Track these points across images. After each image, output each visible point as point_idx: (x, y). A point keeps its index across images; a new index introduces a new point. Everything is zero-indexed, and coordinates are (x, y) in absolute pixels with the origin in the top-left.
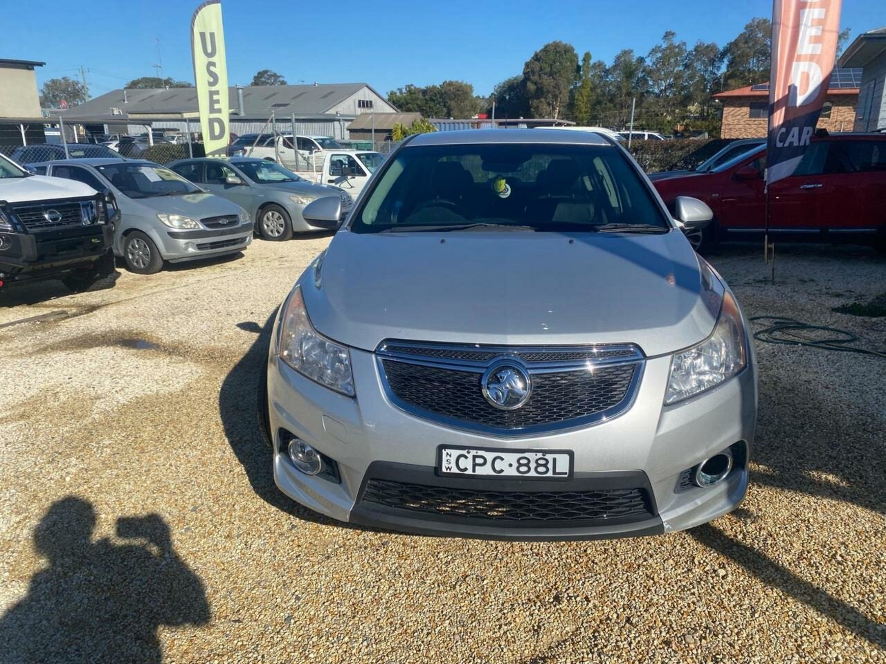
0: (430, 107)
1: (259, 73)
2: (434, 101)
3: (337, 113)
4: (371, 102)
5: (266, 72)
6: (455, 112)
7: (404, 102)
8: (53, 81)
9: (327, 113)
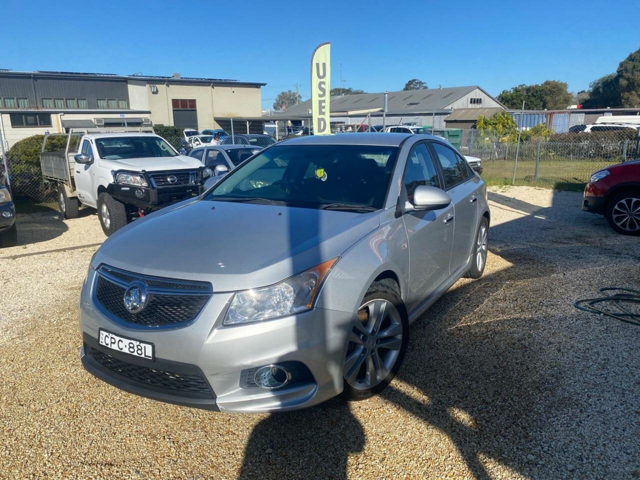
0: (531, 101)
1: (409, 82)
2: (535, 97)
3: (452, 108)
4: (481, 99)
5: (414, 80)
6: (550, 105)
7: (510, 97)
8: (283, 93)
9: (445, 108)
